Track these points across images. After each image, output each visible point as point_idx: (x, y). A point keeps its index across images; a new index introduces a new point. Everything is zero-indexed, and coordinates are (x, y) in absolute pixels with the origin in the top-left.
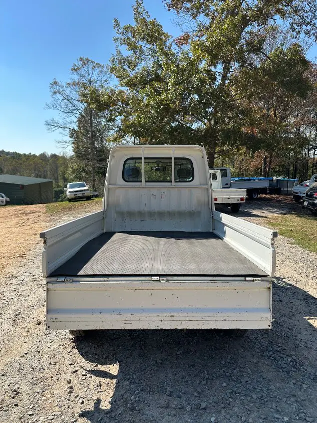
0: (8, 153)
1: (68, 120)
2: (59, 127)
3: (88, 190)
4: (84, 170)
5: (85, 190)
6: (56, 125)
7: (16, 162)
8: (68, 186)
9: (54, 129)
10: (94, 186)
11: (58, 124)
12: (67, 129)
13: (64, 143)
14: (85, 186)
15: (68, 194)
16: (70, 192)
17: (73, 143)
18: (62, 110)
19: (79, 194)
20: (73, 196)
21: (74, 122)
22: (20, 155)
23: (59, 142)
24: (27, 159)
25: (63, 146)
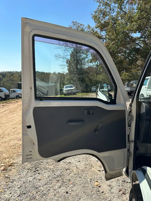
0: (40, 72)
1: (66, 54)
2: (61, 58)
3: (74, 89)
4: (72, 80)
5: (73, 89)
6: (60, 57)
8: (64, 87)
9: (59, 59)
10: (77, 87)
11: (61, 56)
12: (65, 59)
13: (63, 66)
14: (73, 87)
15: (64, 91)
16: (65, 90)
17: (68, 66)
18: (63, 49)
19: (70, 92)
20: (66, 92)
21: (68, 55)
22: (44, 73)
23: (61, 66)
24: (48, 75)
25: (63, 68)
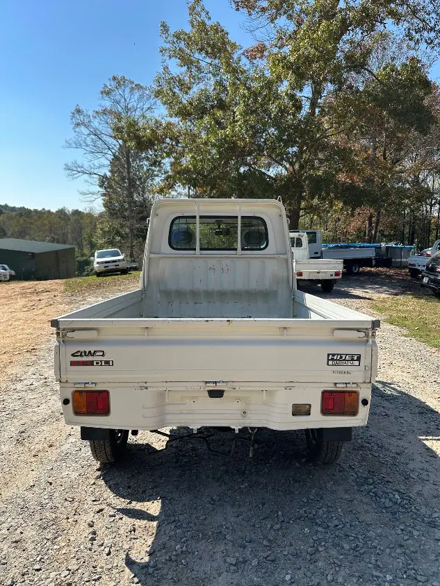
0: (13, 209)
1: (96, 162)
2: (84, 173)
3: (123, 260)
4: (118, 233)
5: (119, 260)
6: (79, 169)
7: (25, 221)
8: (96, 254)
9: (75, 176)
10: (131, 256)
11: (82, 169)
12: (95, 176)
13: (91, 195)
14: (119, 255)
15: (96, 265)
16: (98, 263)
17: (104, 195)
18: (88, 149)
19: (111, 266)
20: (102, 268)
21: (104, 166)
22: (29, 211)
23: (84, 194)
24: (39, 217)
25: (89, 199)
